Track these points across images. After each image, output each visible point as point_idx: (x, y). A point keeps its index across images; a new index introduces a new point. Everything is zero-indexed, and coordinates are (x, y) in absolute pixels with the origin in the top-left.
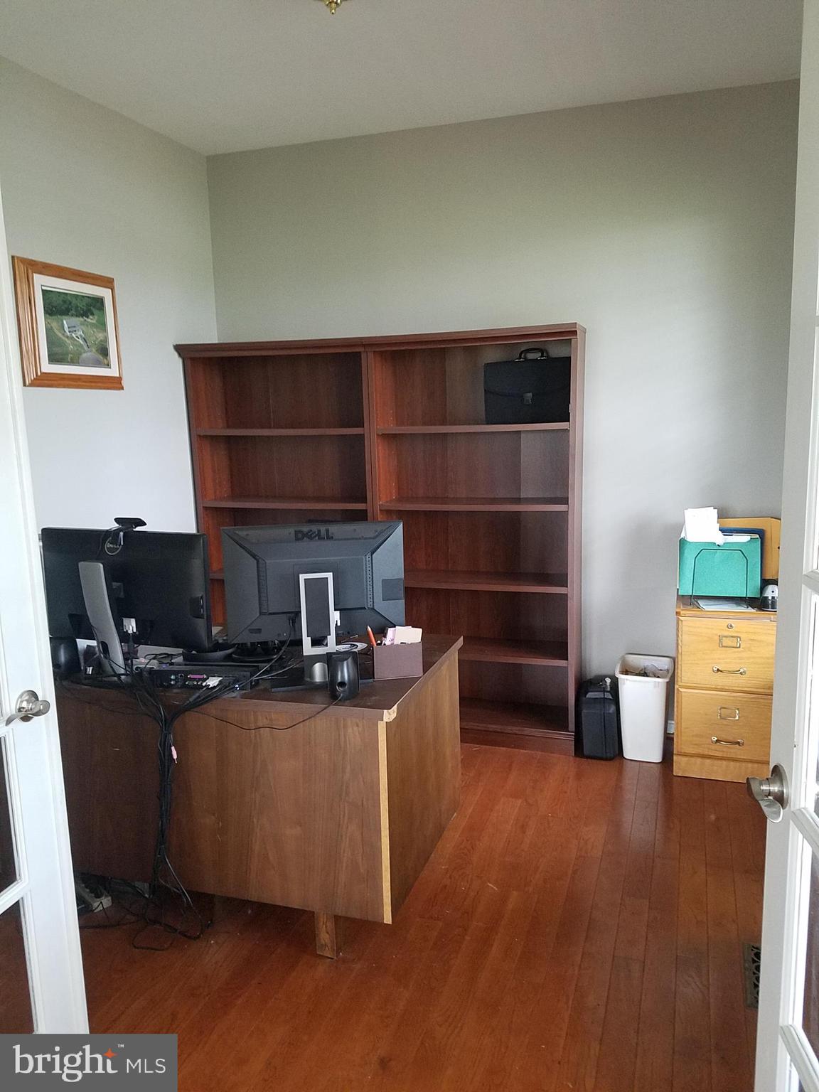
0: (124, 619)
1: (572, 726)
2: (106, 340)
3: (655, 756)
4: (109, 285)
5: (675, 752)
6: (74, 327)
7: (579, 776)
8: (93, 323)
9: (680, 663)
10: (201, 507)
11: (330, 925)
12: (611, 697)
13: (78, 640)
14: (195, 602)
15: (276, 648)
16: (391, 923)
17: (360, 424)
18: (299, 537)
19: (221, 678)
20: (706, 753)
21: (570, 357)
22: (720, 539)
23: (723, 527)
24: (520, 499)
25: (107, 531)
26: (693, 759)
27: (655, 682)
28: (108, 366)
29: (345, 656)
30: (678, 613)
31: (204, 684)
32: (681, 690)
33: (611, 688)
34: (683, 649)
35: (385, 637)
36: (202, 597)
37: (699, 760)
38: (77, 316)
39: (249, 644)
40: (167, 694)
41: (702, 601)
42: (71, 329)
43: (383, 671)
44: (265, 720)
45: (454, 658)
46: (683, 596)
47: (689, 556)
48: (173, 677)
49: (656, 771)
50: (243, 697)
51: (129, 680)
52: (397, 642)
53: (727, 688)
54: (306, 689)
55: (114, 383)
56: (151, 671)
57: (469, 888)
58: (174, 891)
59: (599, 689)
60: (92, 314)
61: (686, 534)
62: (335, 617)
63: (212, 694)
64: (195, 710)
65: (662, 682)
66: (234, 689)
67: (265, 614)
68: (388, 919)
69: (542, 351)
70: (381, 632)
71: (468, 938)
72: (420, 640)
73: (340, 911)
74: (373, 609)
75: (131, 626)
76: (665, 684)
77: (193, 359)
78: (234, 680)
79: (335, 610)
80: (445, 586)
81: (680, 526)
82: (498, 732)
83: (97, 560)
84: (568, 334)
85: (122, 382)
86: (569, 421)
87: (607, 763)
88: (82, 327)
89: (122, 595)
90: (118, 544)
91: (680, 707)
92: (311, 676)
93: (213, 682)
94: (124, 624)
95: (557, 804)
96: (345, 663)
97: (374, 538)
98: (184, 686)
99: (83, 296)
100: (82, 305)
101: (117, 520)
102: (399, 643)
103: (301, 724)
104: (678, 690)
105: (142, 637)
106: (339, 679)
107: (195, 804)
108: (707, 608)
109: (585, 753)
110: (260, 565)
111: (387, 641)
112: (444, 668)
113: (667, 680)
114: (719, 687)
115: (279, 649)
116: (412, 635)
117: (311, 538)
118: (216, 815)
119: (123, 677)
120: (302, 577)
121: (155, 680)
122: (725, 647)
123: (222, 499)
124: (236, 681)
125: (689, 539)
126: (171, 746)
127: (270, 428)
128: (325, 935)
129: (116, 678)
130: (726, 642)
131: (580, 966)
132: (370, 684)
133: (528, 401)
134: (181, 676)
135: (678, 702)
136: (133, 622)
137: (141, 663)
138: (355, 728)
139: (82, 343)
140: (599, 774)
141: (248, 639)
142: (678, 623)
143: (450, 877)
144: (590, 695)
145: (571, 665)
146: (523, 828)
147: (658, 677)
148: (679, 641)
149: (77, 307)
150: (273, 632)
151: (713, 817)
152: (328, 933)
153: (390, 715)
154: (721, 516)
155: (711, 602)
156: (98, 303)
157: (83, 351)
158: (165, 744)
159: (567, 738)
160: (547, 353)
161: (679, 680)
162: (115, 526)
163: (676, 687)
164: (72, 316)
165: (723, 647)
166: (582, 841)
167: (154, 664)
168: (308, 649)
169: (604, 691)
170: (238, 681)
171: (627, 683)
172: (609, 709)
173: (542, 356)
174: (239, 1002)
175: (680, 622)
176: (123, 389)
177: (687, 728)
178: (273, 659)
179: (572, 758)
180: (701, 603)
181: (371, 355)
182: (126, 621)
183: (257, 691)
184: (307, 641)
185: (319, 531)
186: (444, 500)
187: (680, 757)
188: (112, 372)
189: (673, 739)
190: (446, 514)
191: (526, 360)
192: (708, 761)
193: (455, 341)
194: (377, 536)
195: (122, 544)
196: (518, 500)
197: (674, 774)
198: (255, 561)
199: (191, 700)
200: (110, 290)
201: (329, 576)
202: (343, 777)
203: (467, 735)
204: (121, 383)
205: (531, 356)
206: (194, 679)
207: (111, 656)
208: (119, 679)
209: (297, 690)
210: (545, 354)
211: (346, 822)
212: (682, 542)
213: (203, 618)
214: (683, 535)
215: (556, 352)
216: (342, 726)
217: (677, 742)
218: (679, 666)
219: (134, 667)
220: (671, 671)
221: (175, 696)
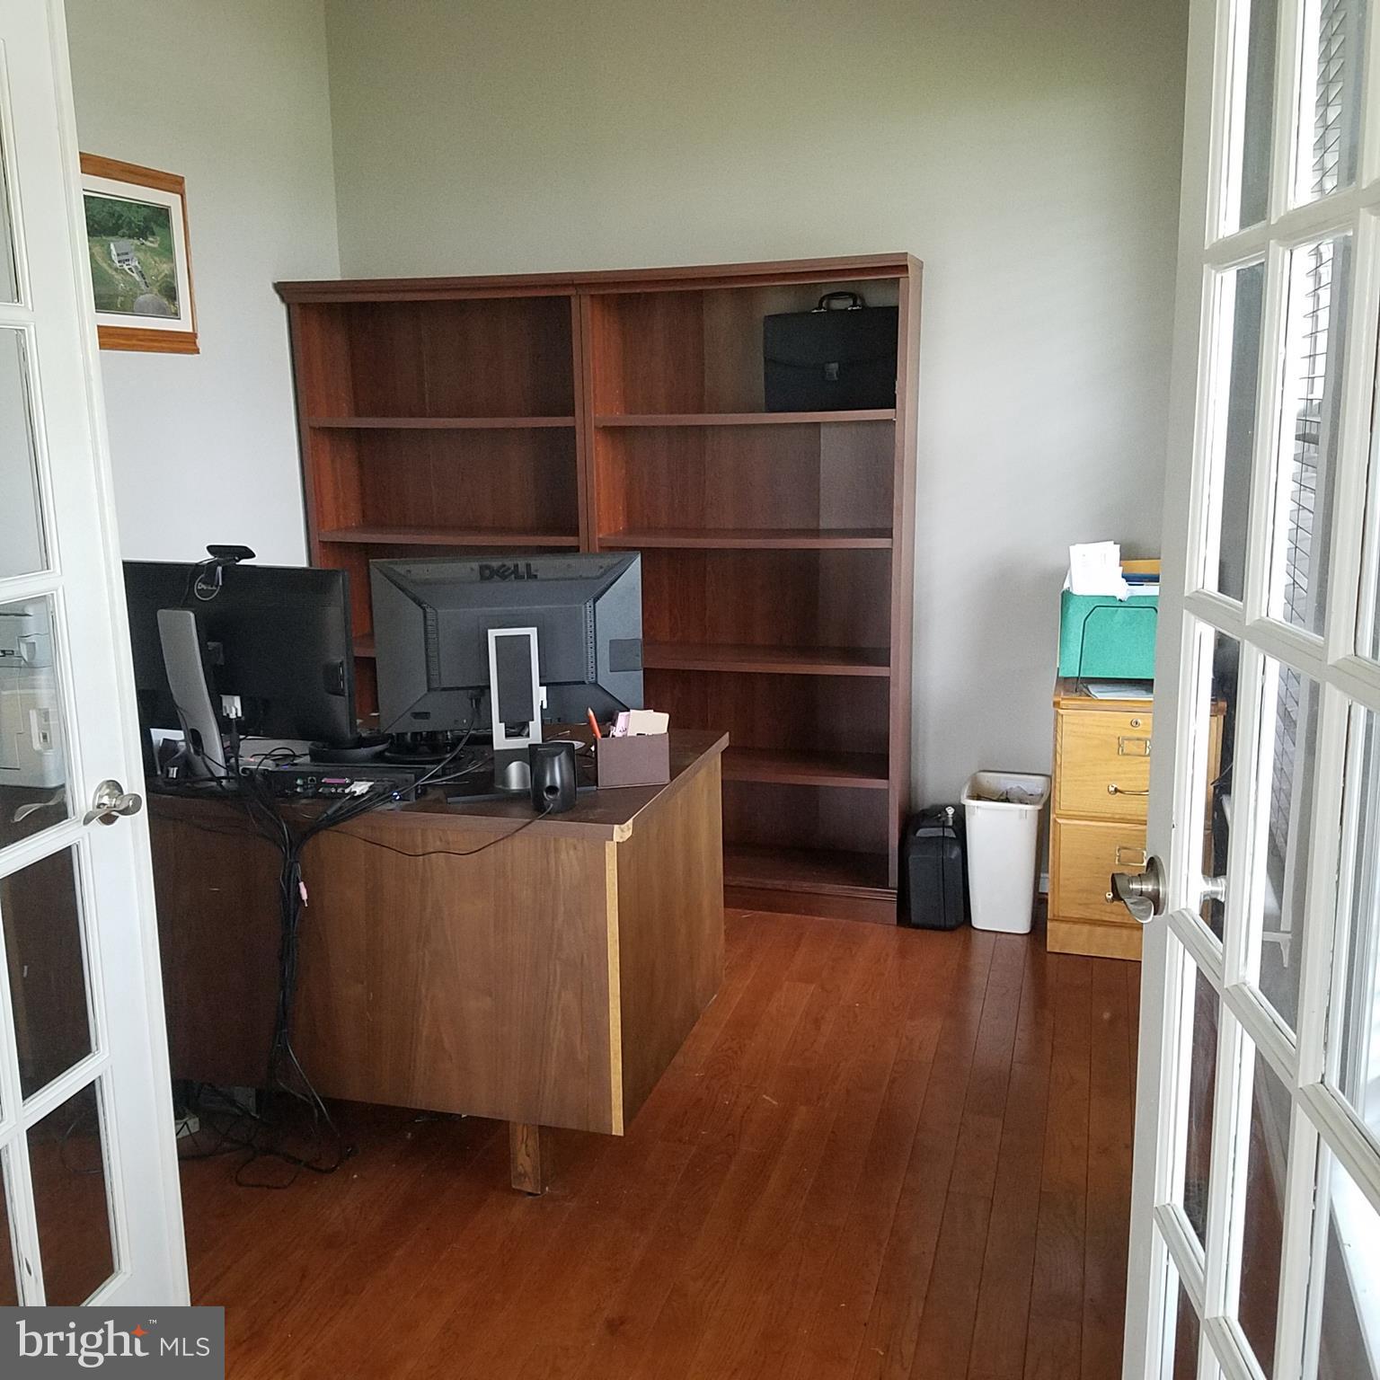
0: (223, 696)
1: (894, 879)
2: (173, 275)
3: (1020, 923)
4: (177, 187)
5: (1049, 917)
6: (127, 254)
7: (902, 953)
8: (154, 248)
9: (1058, 780)
10: (315, 543)
11: (533, 1143)
12: (954, 836)
13: (152, 730)
14: (331, 671)
15: (448, 744)
16: (622, 1135)
17: (570, 412)
18: (487, 574)
19: (371, 783)
20: (1097, 917)
21: (898, 307)
22: (1122, 590)
23: (1128, 572)
24: (818, 530)
25: (197, 565)
26: (1077, 927)
27: (1021, 810)
28: (176, 315)
29: (558, 750)
30: (1056, 704)
31: (347, 791)
32: (1059, 820)
33: (954, 822)
34: (1064, 759)
35: (614, 725)
36: (341, 663)
37: (1086, 928)
38: (130, 237)
39: (409, 736)
40: (293, 806)
41: (1093, 685)
42: (122, 258)
43: (612, 774)
44: (438, 843)
45: (716, 764)
46: (1066, 678)
47: (1076, 618)
48: (299, 782)
49: (1021, 947)
50: (404, 809)
51: (233, 786)
52: (632, 733)
53: (1129, 817)
54: (498, 800)
55: (185, 343)
56: (266, 774)
57: (735, 1102)
58: (302, 1100)
59: (936, 823)
60: (153, 234)
61: (1071, 584)
62: (540, 695)
63: (359, 806)
64: (333, 828)
65: (1031, 810)
66: (390, 799)
67: (435, 690)
68: (618, 1128)
69: (854, 296)
70: (608, 719)
71: (733, 1168)
72: (666, 731)
73: (548, 1119)
74: (596, 683)
75: (234, 707)
76: (1037, 812)
77: (303, 306)
78: (391, 786)
79: (541, 685)
80: (701, 666)
81: (1064, 572)
82: (781, 890)
83: (185, 606)
84: (894, 270)
85: (197, 341)
86: (895, 407)
87: (947, 934)
88: (138, 254)
89: (221, 662)
90: (215, 583)
91: (1057, 847)
92: (505, 781)
93: (360, 788)
94: (224, 704)
95: (866, 992)
96: (556, 759)
97: (598, 578)
98: (316, 795)
99: (139, 206)
100: (137, 218)
101: (211, 549)
102: (635, 735)
103: (491, 849)
104: (1055, 821)
105: (250, 725)
106: (548, 783)
107: (333, 966)
108: (1100, 696)
109: (913, 918)
110: (429, 617)
111: (617, 731)
112: (702, 774)
113: (1039, 807)
114: (1117, 816)
115: (454, 746)
116: (654, 723)
117: (504, 577)
118: (365, 983)
119: (224, 782)
120: (493, 634)
121: (274, 785)
122: (1128, 754)
123: (347, 529)
124: (395, 787)
125: (1075, 592)
126: (298, 882)
127: (424, 416)
128: (525, 1157)
129: (214, 784)
130: (1128, 747)
131: (898, 1204)
132: (593, 793)
133: (831, 375)
134: (312, 780)
135: (1054, 839)
136: (237, 700)
137: (250, 763)
138: (571, 852)
139: (137, 278)
140: (933, 950)
141: (409, 726)
142: (1056, 720)
143: (707, 1088)
144: (921, 833)
145: (893, 788)
146: (817, 1022)
147: (1027, 804)
148: (1058, 747)
149: (130, 223)
150: (447, 717)
151: (1106, 1016)
152: (528, 1156)
153: (622, 832)
154: (1126, 555)
155: (1105, 688)
156: (162, 214)
157: (139, 292)
158: (289, 877)
159: (886, 900)
160: (863, 300)
161: (1057, 804)
162: (207, 557)
163: (1052, 816)
164: (123, 236)
165: (1124, 754)
166: (904, 1039)
167: (269, 765)
168: (500, 741)
169: (944, 826)
170: (397, 787)
171: (979, 812)
172: (951, 853)
173: (854, 305)
174: (399, 1253)
175: (1060, 718)
176: (198, 353)
177: (1068, 879)
178: (446, 759)
179: (893, 929)
180: (1093, 689)
181: (586, 301)
182: (226, 700)
183: (423, 800)
184: (498, 729)
185: (516, 566)
186: (700, 532)
187: (1056, 923)
188: (183, 325)
189: (1047, 900)
190: (703, 552)
191: (830, 311)
192: (1100, 930)
193: (719, 280)
194: (602, 575)
195: (221, 584)
196: (816, 533)
197: (1048, 950)
198: (421, 610)
199: (329, 812)
200: (179, 197)
201: (532, 632)
202: (553, 925)
203: (735, 896)
204: (195, 343)
205: (837, 304)
206: (331, 785)
207: (205, 751)
208: (220, 784)
209: (484, 801)
210: (859, 302)
211: (557, 989)
212: (1066, 596)
213: (343, 695)
214: (1066, 585)
215: (876, 298)
216: (553, 849)
217: (1053, 901)
218: (1057, 785)
219: (241, 768)
220: (1045, 797)
221: (305, 810)
